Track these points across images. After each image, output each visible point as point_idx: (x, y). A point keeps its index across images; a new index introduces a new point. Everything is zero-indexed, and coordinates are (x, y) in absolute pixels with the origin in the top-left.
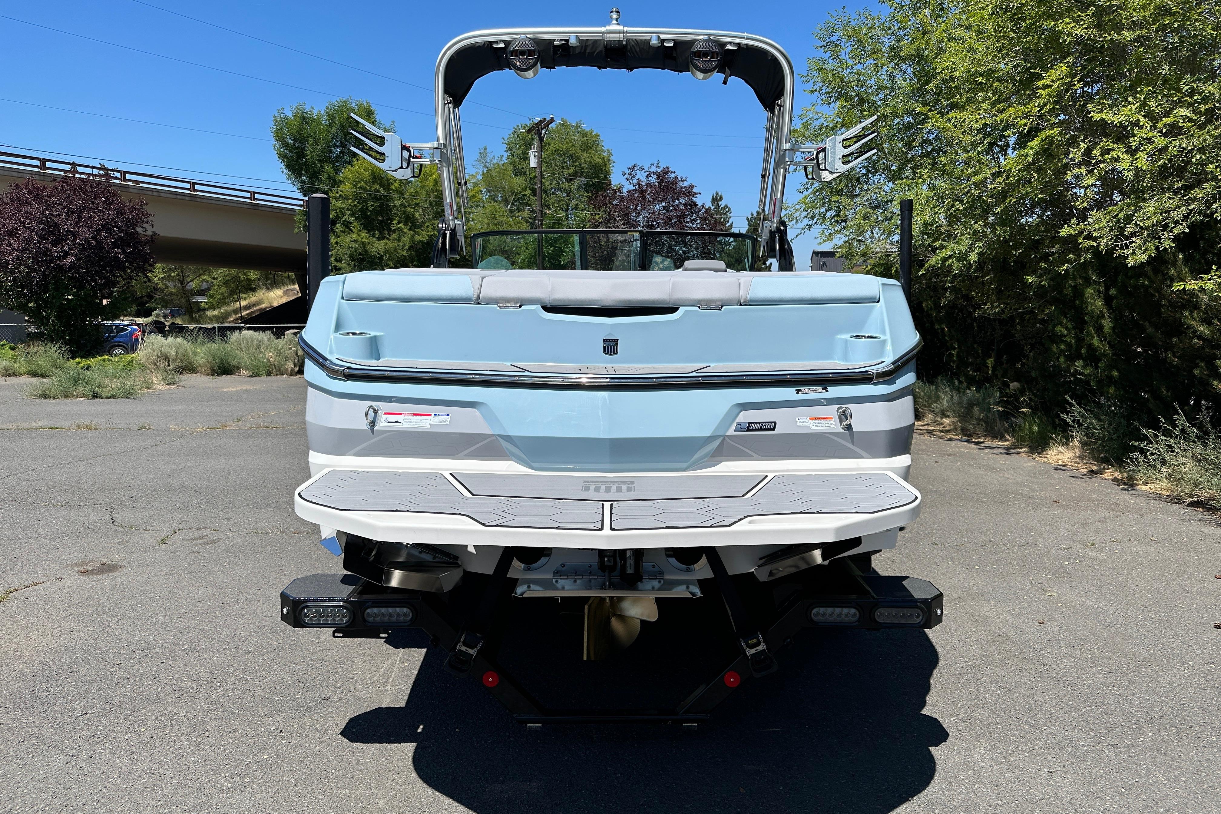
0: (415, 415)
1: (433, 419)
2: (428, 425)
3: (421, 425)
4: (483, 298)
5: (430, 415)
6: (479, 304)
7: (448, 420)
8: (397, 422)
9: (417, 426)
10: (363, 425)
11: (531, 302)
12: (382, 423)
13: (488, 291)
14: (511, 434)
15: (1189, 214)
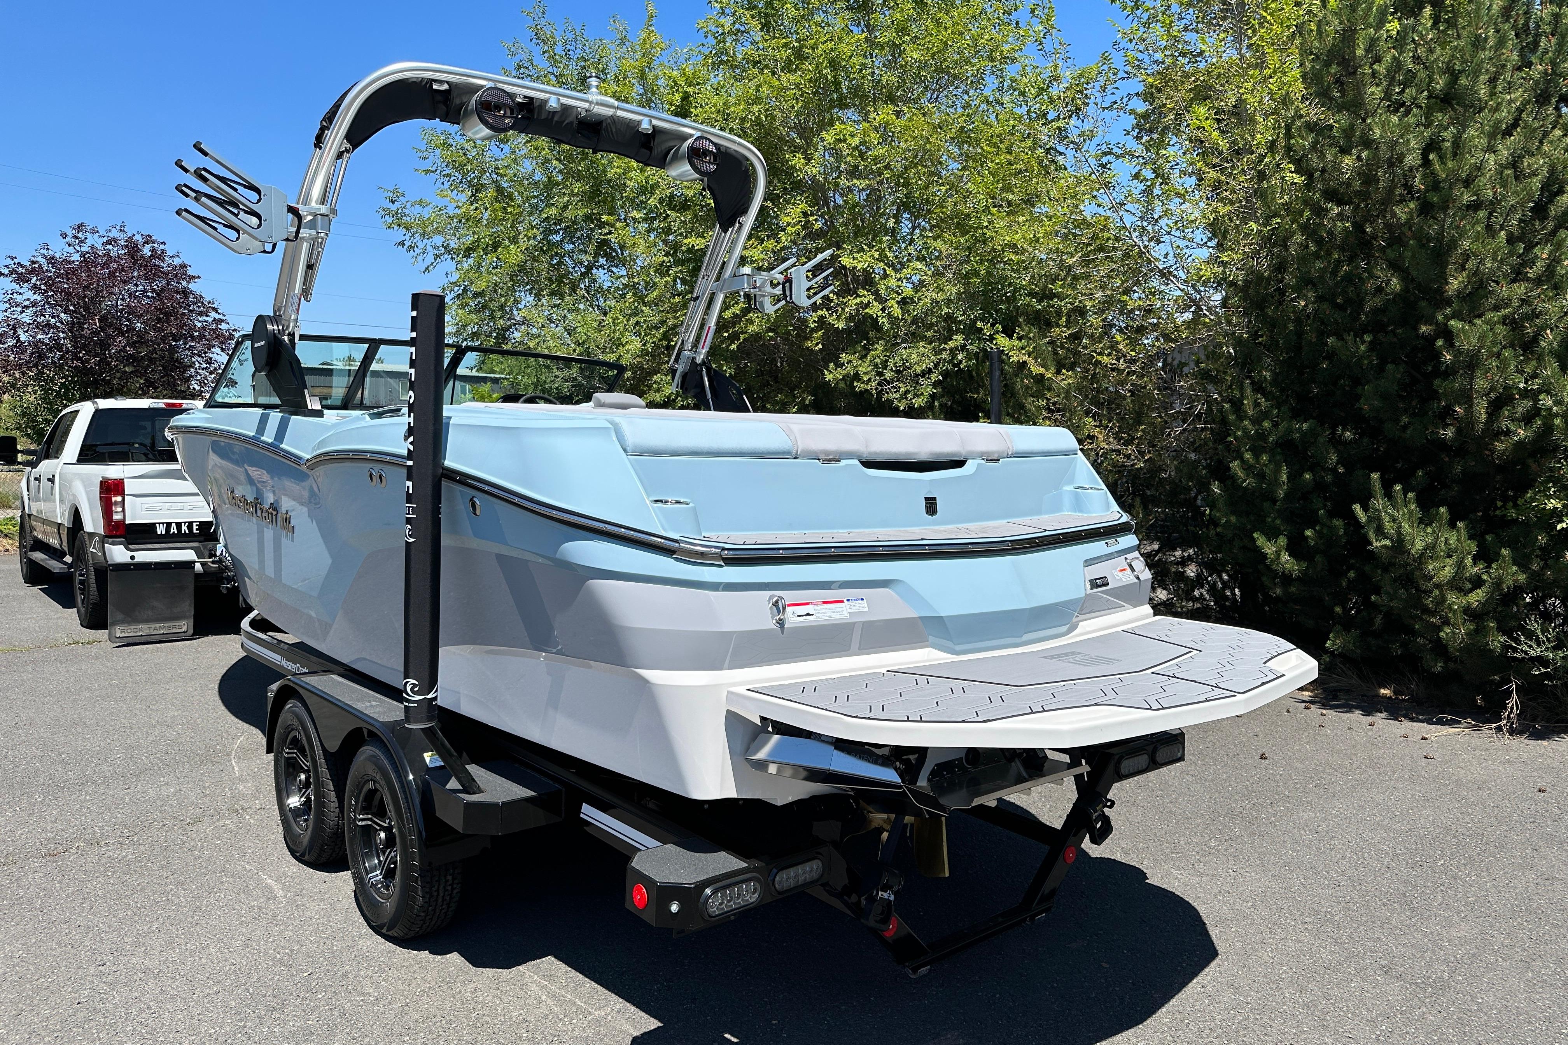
0: (825, 603)
1: (848, 606)
2: (846, 615)
3: (838, 616)
4: (801, 452)
5: (842, 601)
6: (795, 458)
7: (866, 605)
8: (808, 614)
9: (833, 617)
10: (770, 624)
11: (849, 455)
12: (792, 617)
13: (804, 444)
14: (943, 614)
15: (938, 363)
